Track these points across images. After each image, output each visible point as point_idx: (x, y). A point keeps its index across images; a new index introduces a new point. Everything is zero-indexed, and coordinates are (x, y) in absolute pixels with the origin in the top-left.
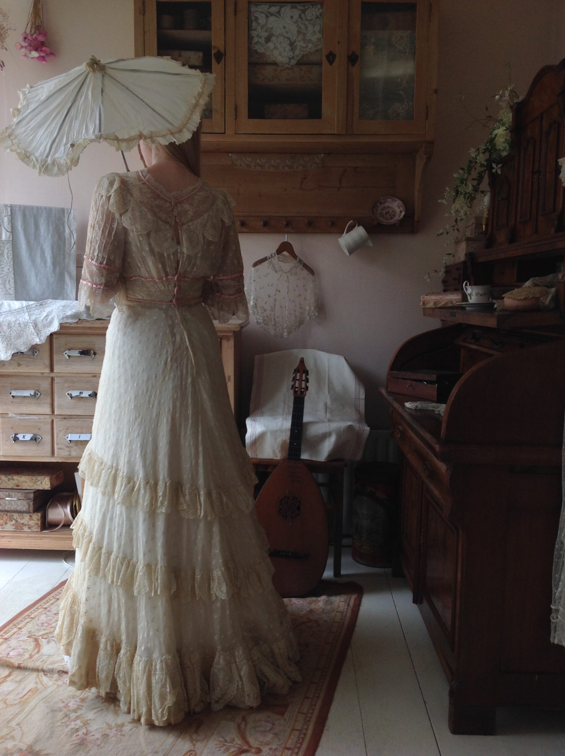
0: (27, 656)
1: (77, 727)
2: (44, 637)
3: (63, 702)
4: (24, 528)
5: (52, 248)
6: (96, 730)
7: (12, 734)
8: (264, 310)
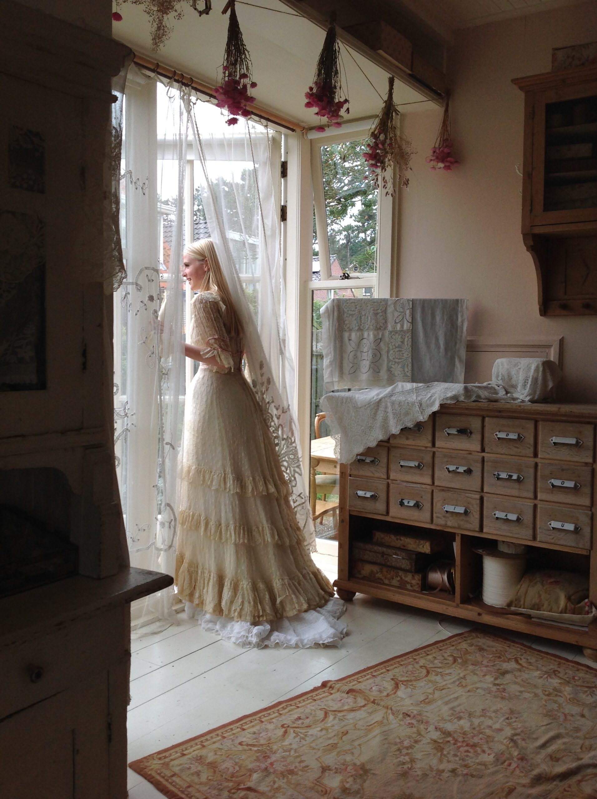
0: (385, 694)
1: (404, 761)
2: (404, 683)
3: (400, 739)
4: (407, 585)
5: (446, 335)
6: (420, 768)
7: (352, 751)
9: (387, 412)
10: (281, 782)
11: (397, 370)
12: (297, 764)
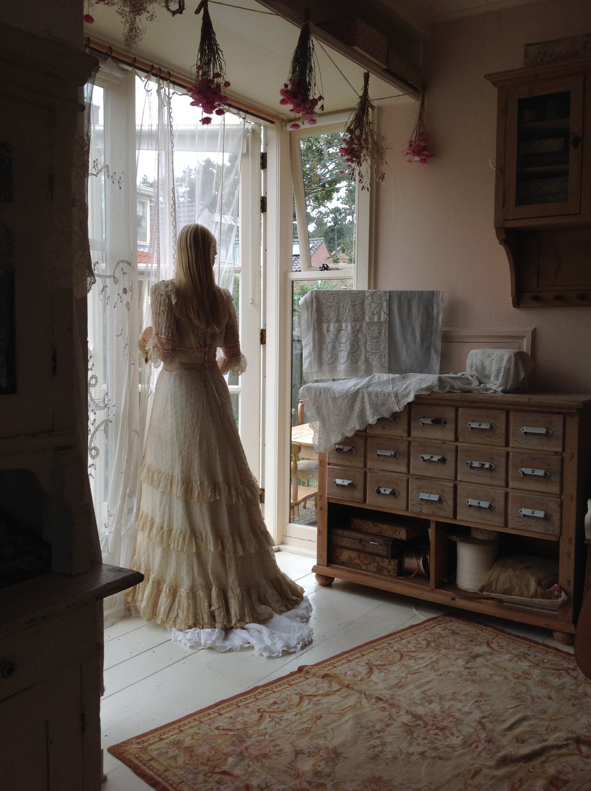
0: (359, 678)
1: (376, 745)
2: (379, 667)
3: (372, 723)
4: (384, 570)
5: (422, 326)
6: (389, 751)
7: (325, 735)
9: (364, 403)
10: (256, 766)
11: (375, 361)
12: (272, 748)
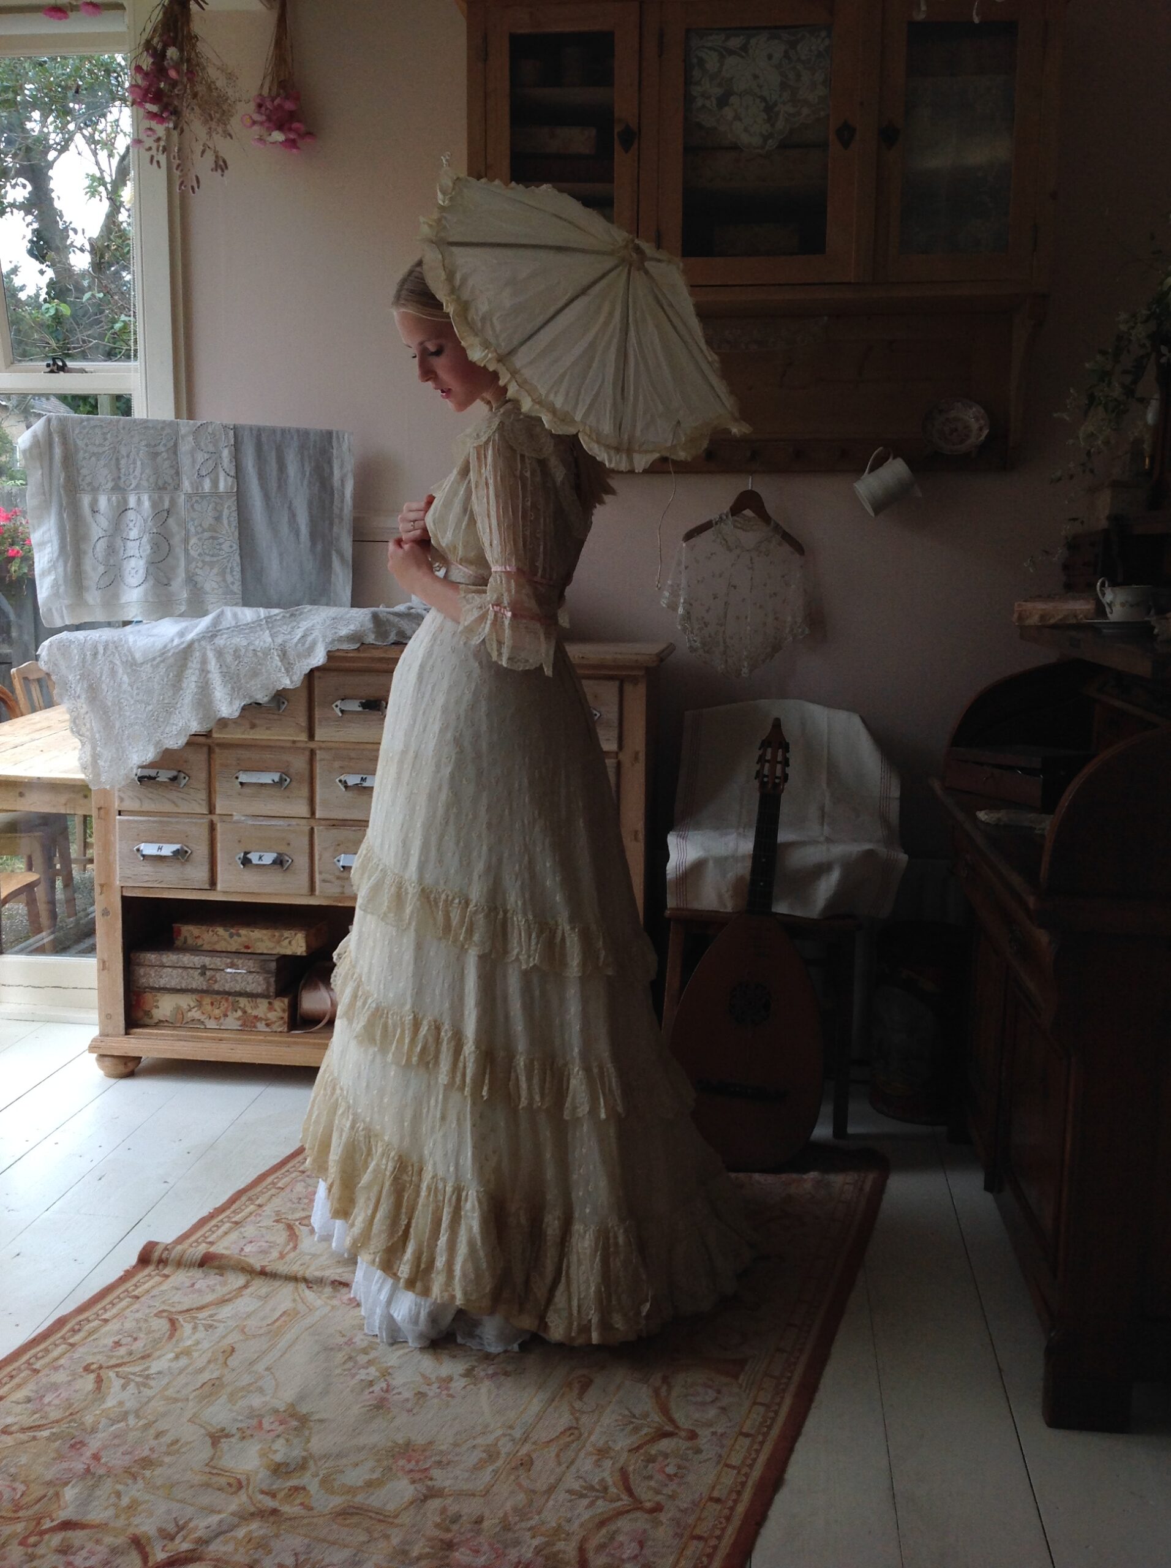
0: (275, 1254)
1: (371, 1379)
3: (343, 1336)
4: (258, 1024)
5: (310, 506)
6: (404, 1385)
7: (258, 1384)
8: (705, 623)
9: (208, 672)
10: (135, 1491)
11: (210, 583)
12: (153, 1443)
